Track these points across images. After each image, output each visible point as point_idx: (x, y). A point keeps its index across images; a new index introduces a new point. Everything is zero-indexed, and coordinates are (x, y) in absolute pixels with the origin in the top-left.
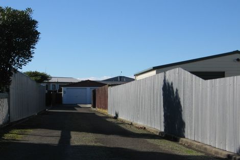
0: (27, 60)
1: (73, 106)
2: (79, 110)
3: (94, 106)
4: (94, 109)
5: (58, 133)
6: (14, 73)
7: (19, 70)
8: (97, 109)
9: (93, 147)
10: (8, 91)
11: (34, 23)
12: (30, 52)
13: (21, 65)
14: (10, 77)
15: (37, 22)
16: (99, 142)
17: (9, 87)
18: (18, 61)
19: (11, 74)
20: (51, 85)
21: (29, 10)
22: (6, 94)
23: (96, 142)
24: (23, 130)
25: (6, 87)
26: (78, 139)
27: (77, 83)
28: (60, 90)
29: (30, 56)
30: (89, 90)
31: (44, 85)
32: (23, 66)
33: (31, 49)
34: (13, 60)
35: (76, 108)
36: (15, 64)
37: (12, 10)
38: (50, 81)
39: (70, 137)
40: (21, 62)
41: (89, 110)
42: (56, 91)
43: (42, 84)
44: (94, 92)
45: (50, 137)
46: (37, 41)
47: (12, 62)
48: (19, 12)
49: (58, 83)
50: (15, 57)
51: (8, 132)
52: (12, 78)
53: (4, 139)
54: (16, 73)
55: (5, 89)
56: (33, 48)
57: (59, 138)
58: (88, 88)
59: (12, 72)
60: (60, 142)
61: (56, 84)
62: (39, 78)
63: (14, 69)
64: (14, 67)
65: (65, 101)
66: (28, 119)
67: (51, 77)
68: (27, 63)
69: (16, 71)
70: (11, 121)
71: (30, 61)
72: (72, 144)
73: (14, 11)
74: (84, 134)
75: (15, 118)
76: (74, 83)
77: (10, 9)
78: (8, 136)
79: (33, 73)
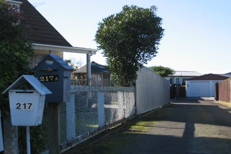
0: (152, 56)
1: (196, 99)
2: (202, 103)
3: (217, 99)
4: (217, 102)
5: (183, 125)
6: (139, 68)
7: (144, 65)
8: (220, 102)
9: (217, 139)
10: (134, 85)
11: (159, 20)
12: (154, 48)
13: (146, 60)
14: (136, 72)
15: (161, 19)
16: (223, 134)
17: (135, 81)
18: (143, 56)
19: (137, 69)
20: (175, 78)
21: (154, 7)
22: (132, 88)
23: (219, 134)
24: (149, 122)
25: (133, 81)
26: (202, 131)
27: (200, 77)
28: (184, 84)
29: (155, 51)
30: (212, 83)
31: (168, 79)
32: (148, 61)
33: (156, 45)
34: (139, 56)
35: (199, 101)
36: (140, 59)
37: (137, 8)
38: (174, 75)
39: (194, 129)
40: (146, 57)
41: (212, 103)
42: (179, 85)
43: (166, 78)
44: (217, 85)
45: (175, 129)
46: (161, 37)
47: (137, 57)
48: (144, 10)
49: (181, 76)
50: (140, 53)
51: (134, 124)
52: (138, 73)
53: (131, 131)
54: (141, 68)
55: (131, 84)
56: (158, 44)
57: (184, 130)
58: (211, 82)
59: (138, 66)
60: (185, 133)
61: (180, 78)
62: (163, 72)
63: (140, 64)
64: (139, 62)
65: (188, 94)
66: (153, 112)
67: (175, 72)
68: (152, 58)
69: (141, 66)
70: (138, 113)
71: (155, 56)
72: (196, 136)
73: (139, 9)
74: (208, 126)
75: (141, 110)
76: (198, 76)
77: (135, 7)
78: (134, 128)
79: (158, 68)
